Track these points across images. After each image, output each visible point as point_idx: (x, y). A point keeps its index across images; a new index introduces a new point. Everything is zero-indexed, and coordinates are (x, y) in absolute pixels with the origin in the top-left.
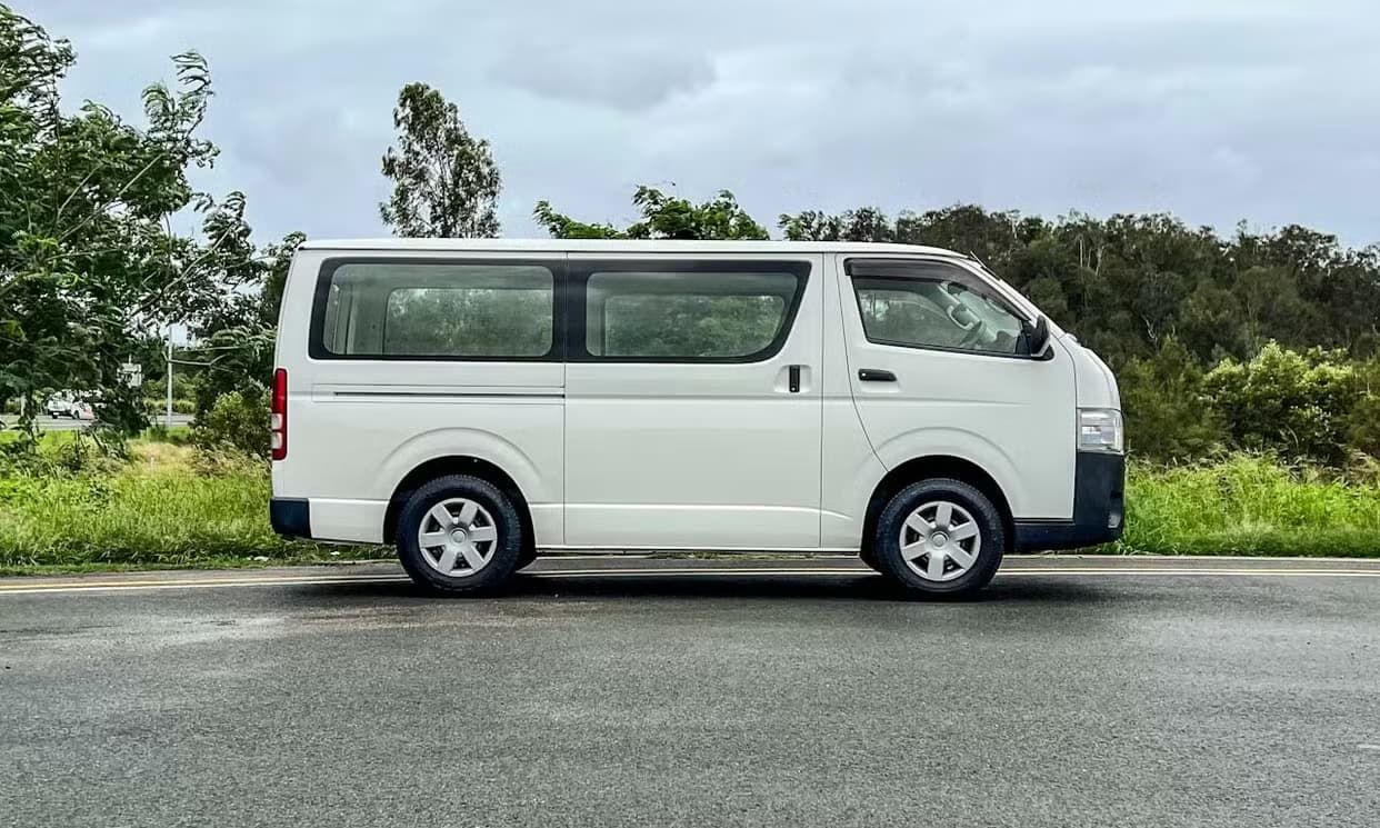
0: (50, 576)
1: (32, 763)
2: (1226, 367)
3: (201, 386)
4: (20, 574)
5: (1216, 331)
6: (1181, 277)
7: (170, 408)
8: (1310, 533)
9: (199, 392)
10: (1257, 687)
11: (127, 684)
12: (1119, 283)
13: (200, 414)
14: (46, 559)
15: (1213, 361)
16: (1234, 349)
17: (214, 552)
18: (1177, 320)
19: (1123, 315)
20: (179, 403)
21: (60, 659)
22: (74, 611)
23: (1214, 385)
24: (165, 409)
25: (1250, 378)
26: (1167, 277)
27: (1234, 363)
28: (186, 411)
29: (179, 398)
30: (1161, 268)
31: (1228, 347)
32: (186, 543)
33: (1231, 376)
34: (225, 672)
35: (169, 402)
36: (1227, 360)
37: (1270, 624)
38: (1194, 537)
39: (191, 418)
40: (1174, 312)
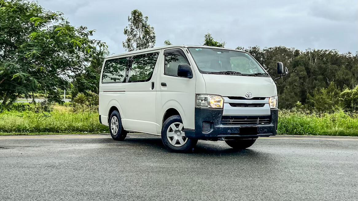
0: (32, 135)
1: (27, 171)
2: (347, 90)
3: (73, 91)
4: (24, 135)
5: (345, 81)
6: (337, 67)
7: (65, 97)
8: (352, 131)
9: (72, 93)
10: (321, 162)
11: (50, 157)
12: (320, 68)
13: (73, 99)
14: (32, 131)
15: (344, 89)
16: (350, 86)
17: (73, 130)
18: (335, 78)
19: (321, 77)
20: (67, 96)
21: (34, 152)
22: (38, 142)
23: (344, 95)
24: (63, 97)
25: (353, 94)
26: (334, 67)
27: (349, 89)
28: (69, 98)
29: (67, 95)
30: (333, 64)
31: (348, 85)
32: (67, 128)
33: (348, 93)
34: (74, 155)
35: (64, 96)
36: (347, 89)
37: (331, 150)
38: (323, 131)
39: (70, 100)
40: (335, 76)
